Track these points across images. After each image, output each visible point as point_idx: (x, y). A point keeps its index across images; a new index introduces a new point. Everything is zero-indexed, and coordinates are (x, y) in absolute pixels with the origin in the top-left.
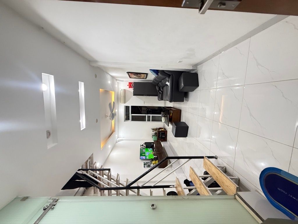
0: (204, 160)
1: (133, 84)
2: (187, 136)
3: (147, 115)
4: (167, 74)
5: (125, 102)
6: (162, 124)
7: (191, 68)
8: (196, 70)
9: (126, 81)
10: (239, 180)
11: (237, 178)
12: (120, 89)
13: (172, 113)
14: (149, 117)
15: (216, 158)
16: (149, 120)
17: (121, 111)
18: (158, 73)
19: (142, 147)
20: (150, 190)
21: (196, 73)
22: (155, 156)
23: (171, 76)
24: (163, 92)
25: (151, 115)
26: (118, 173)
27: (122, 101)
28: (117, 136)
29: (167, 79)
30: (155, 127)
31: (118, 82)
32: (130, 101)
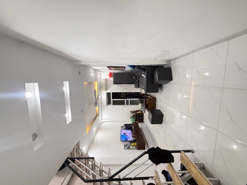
0: (181, 154)
1: (113, 74)
2: (162, 123)
3: (125, 100)
4: (143, 68)
5: (106, 90)
6: (139, 107)
7: (164, 63)
8: (170, 64)
9: (107, 72)
10: (219, 182)
11: (218, 180)
12: (102, 79)
13: (148, 101)
14: (127, 101)
15: (193, 152)
16: (127, 104)
17: (103, 97)
18: (134, 67)
19: (122, 128)
20: (131, 182)
21: (170, 68)
22: (134, 139)
23: (146, 70)
24: (139, 81)
25: (129, 100)
26: (101, 162)
27: (104, 89)
28: (100, 118)
29: (143, 72)
30: (133, 110)
31: (100, 73)
32: (111, 88)
